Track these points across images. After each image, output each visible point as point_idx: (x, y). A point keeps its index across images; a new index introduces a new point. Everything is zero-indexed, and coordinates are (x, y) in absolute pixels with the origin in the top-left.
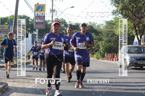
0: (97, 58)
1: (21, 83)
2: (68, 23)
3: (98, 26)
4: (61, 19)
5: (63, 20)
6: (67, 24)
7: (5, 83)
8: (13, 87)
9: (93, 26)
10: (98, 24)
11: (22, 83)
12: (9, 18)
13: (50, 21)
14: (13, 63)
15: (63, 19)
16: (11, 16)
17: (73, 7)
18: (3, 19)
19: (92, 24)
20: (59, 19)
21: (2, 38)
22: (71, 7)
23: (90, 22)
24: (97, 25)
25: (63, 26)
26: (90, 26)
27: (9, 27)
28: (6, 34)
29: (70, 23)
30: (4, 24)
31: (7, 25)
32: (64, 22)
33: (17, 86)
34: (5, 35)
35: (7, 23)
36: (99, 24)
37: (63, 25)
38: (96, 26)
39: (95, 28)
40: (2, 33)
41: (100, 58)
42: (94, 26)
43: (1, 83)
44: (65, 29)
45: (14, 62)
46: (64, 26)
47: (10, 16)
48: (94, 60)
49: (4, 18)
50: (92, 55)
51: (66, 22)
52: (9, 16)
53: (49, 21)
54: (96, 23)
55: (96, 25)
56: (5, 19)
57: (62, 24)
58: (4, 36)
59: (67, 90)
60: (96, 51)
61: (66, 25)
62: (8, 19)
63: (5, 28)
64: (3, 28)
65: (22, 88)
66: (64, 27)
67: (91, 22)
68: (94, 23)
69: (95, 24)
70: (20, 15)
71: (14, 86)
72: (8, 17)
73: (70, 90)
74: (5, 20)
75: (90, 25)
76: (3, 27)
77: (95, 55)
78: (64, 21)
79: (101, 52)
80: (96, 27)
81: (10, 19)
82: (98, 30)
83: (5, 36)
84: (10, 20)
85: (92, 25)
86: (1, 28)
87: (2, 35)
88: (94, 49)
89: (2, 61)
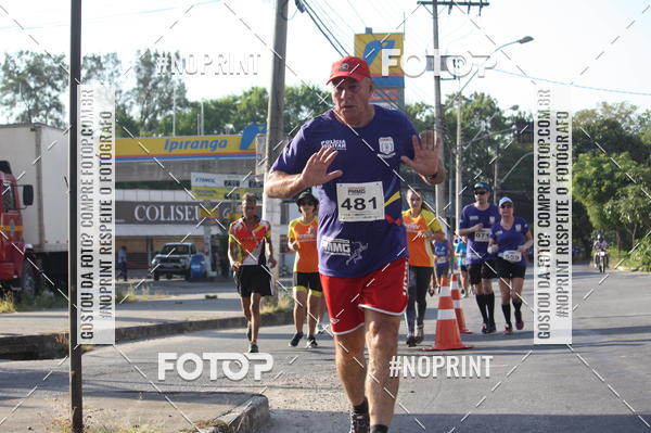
0: (644, 264)
1: (323, 392)
2: (505, 115)
3: (642, 121)
4: (476, 96)
5: (486, 99)
6: (505, 119)
7: (253, 395)
8: (289, 412)
9: (620, 121)
10: (640, 111)
11: (328, 392)
12: (238, 102)
13: (427, 107)
14: (276, 305)
15: (486, 95)
16: (251, 93)
17: (528, 39)
18: (213, 107)
19: (615, 112)
20: (467, 96)
21: (214, 192)
22: (521, 42)
23: (605, 104)
24: (639, 117)
25: (486, 127)
26: (607, 122)
27: (246, 143)
28: (234, 173)
29: (516, 113)
30: (221, 130)
31: (232, 132)
32: (489, 108)
33: (309, 408)
34: (226, 177)
35: (231, 126)
36: (644, 111)
37: (483, 123)
38: (631, 122)
39: (628, 128)
40: (214, 173)
42: (624, 120)
43: (238, 394)
44: (496, 138)
45: (279, 298)
46: (489, 125)
47: (246, 94)
48: (633, 277)
49: (217, 104)
50: (623, 253)
51: (498, 110)
52: (240, 94)
53: (421, 107)
54: (634, 108)
55: (632, 116)
56: (221, 110)
57: (481, 118)
58: (226, 182)
59: (537, 417)
60: (640, 236)
61: (499, 124)
62: (235, 108)
63: (225, 146)
64: (218, 150)
65: (333, 414)
66: (491, 133)
67: (610, 104)
68: (622, 107)
69: (628, 114)
70: (292, 89)
71: (293, 407)
72: (235, 100)
73: (553, 413)
74: (222, 113)
75: (608, 117)
76: (215, 144)
77: (634, 253)
78: (491, 103)
80: (632, 127)
81: (244, 106)
82: (643, 138)
83: (228, 183)
84: (244, 112)
85: (617, 116)
86: (208, 150)
87: (213, 181)
88: (631, 226)
89: (221, 296)
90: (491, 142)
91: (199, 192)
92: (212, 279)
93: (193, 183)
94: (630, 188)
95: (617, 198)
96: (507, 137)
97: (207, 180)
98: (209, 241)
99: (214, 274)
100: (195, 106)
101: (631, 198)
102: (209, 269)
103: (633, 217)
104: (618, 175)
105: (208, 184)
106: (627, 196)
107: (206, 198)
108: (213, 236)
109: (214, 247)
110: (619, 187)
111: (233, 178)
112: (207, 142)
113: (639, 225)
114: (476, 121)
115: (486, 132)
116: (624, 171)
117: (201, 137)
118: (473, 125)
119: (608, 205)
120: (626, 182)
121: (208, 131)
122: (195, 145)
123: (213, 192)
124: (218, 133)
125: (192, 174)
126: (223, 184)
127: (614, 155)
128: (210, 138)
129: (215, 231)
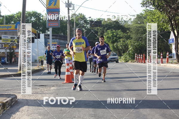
0: (125, 60)
1: (33, 94)
2: (88, 19)
3: (125, 21)
4: (80, 14)
5: (82, 15)
6: (88, 21)
7: (13, 95)
8: (23, 99)
9: (119, 21)
15: (82, 14)
16: (18, 13)
20: (77, 14)
26: (115, 21)
27: (16, 27)
29: (90, 19)
30: (10, 23)
31: (13, 24)
32: (83, 18)
34: (11, 36)
35: (13, 22)
37: (82, 22)
38: (122, 22)
40: (8, 35)
41: (129, 61)
43: (9, 95)
49: (9, 16)
50: (120, 57)
51: (86, 18)
55: (122, 20)
60: (124, 52)
61: (86, 21)
62: (14, 17)
63: (11, 28)
64: (9, 29)
70: (29, 12)
74: (10, 19)
76: (8, 27)
77: (122, 57)
78: (84, 16)
79: (130, 53)
80: (122, 23)
81: (16, 17)
82: (125, 26)
83: (11, 38)
86: (6, 29)
87: (8, 37)
88: (121, 50)
89: (9, 68)
90: (84, 27)
91: (4, 40)
92: (7, 64)
93: (2, 38)
94: (121, 40)
95: (118, 42)
96: (88, 26)
97: (6, 37)
98: (6, 54)
99: (8, 62)
100: (3, 17)
101: (121, 42)
102: (6, 61)
103: (122, 47)
104: (118, 36)
105: (6, 38)
106: (120, 42)
107: (5, 42)
108: (8, 52)
109: (8, 55)
110: (118, 39)
111: (13, 36)
112: (6, 26)
113: (124, 49)
114: (80, 21)
115: (82, 24)
116: (120, 35)
117: (5, 25)
118: (79, 22)
119: (115, 44)
120: (120, 38)
121: (7, 23)
122: (3, 27)
123: (7, 40)
124: (10, 24)
125: (2, 35)
126: (10, 38)
127: (117, 30)
128: (7, 25)
129: (8, 51)
